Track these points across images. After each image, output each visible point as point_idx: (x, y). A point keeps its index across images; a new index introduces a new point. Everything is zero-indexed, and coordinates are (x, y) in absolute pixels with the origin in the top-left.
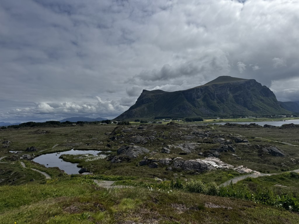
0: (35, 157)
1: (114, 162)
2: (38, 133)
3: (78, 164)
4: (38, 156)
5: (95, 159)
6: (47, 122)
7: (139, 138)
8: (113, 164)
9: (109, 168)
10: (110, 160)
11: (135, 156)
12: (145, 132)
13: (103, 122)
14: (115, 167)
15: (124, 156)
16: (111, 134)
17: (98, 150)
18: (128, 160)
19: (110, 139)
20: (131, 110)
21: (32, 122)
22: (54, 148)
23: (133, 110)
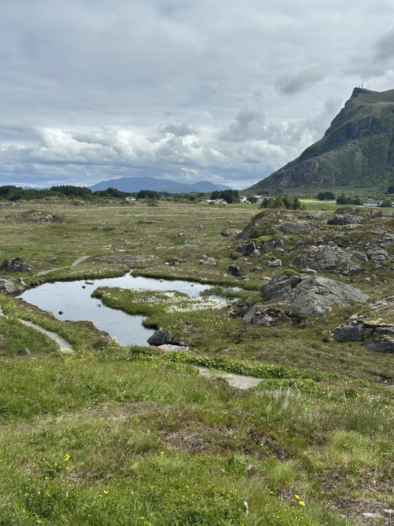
0: (27, 288)
1: (252, 322)
2: (32, 220)
3: (145, 318)
4: (33, 285)
5: (194, 307)
6: (54, 189)
7: (333, 254)
8: (250, 328)
9: (238, 340)
10: (241, 314)
11: (319, 309)
12: (354, 235)
13: (215, 196)
14: (255, 337)
15: (283, 307)
16: (240, 236)
17: (203, 283)
18: (297, 319)
19: (239, 250)
20: (308, 160)
21: (14, 187)
22: (76, 266)
23: (312, 159)
